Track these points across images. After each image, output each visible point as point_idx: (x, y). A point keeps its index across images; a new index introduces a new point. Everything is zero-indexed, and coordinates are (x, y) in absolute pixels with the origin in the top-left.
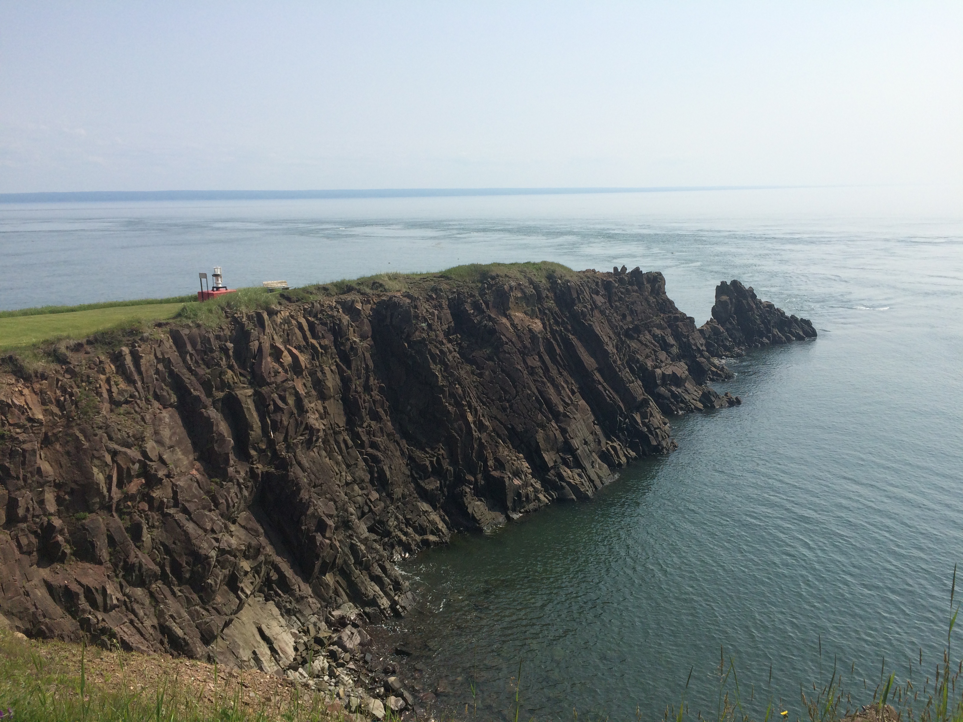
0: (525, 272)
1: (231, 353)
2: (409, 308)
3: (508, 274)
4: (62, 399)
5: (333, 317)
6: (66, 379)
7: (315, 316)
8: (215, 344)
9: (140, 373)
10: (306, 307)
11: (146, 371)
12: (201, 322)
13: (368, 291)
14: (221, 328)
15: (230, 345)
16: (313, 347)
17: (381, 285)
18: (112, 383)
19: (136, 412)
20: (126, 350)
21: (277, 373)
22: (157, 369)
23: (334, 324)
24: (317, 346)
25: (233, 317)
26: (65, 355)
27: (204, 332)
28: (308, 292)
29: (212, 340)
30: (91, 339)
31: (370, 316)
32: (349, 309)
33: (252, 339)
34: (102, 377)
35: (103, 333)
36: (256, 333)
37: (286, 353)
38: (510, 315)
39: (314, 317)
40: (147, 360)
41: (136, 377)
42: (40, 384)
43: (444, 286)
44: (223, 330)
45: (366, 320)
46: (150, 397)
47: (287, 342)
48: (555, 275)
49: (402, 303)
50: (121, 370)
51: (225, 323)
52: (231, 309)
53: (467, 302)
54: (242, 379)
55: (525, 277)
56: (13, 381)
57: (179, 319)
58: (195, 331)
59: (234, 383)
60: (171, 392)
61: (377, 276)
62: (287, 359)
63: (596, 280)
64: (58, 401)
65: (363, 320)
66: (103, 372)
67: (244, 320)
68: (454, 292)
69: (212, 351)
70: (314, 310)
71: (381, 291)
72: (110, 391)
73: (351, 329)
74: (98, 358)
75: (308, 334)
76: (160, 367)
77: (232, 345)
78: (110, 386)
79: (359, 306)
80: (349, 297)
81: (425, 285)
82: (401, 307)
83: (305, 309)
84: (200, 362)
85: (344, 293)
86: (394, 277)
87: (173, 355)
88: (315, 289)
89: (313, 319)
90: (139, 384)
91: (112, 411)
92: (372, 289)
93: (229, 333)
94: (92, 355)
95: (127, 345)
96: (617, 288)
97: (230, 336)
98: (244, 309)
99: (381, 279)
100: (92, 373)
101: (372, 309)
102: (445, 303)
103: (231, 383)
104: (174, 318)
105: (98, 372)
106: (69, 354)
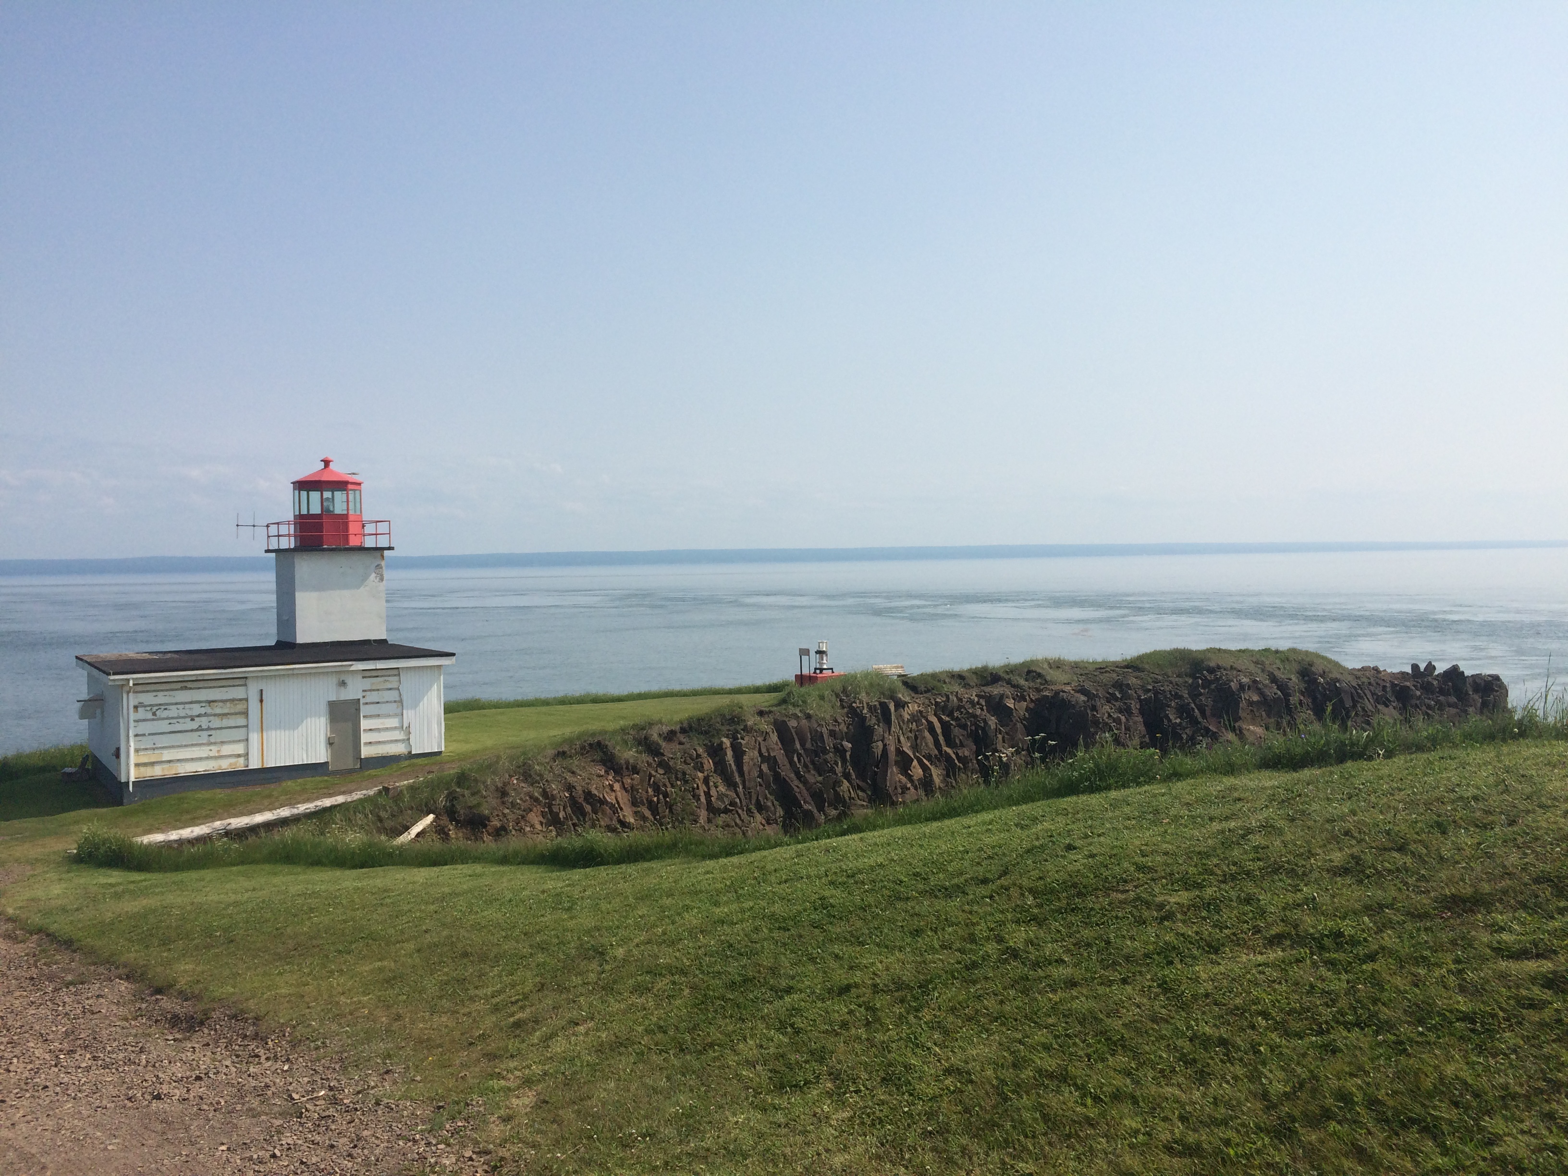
0: (1263, 663)
1: (848, 754)
2: (1086, 710)
3: (1235, 666)
4: (655, 799)
5: (975, 716)
6: (659, 775)
7: (950, 715)
8: (829, 743)
9: (741, 773)
10: (938, 700)
11: (749, 773)
12: (811, 712)
13: (1022, 682)
14: (836, 721)
15: (848, 745)
16: (948, 757)
17: (1039, 675)
18: (711, 784)
19: (736, 824)
20: (727, 742)
21: (905, 789)
22: (761, 770)
23: (978, 727)
24: (954, 756)
25: (850, 707)
26: (658, 744)
27: (815, 725)
28: (939, 681)
29: (825, 736)
30: (685, 725)
31: (1025, 719)
32: (997, 706)
33: (875, 738)
34: (700, 775)
35: (699, 720)
36: (881, 730)
37: (915, 762)
38: (1241, 730)
39: (948, 716)
40: (751, 756)
41: (738, 779)
42: (632, 779)
43: (1132, 681)
44: (839, 724)
45: (1019, 725)
46: (752, 807)
47: (915, 747)
48: (1313, 669)
49: (1073, 699)
50: (721, 767)
51: (841, 714)
52: (847, 696)
53: (1169, 706)
54: (860, 793)
55: (1263, 671)
56: (602, 773)
57: (784, 707)
58: (804, 722)
59: (850, 798)
60: (776, 803)
61: (1032, 661)
62: (917, 772)
63: (1382, 683)
64: (650, 802)
65: (1015, 724)
66: (701, 768)
67: (865, 711)
68: (1149, 690)
69: (825, 751)
70: (950, 705)
71: (1041, 684)
72: (708, 794)
73: (1000, 736)
74: (695, 750)
75: (941, 738)
76: (765, 767)
77: (850, 745)
78: (709, 789)
79: (1010, 703)
80: (996, 690)
81: (1105, 678)
82: (1074, 706)
83: (937, 704)
84: (811, 766)
85: (987, 684)
86: (1057, 665)
87: (779, 753)
88: (948, 676)
89: (947, 719)
90: (740, 789)
91: (709, 821)
92: (1026, 680)
93: (845, 729)
94: (688, 746)
95: (727, 737)
96: (1419, 698)
97: (846, 733)
98: (863, 696)
99: (1039, 666)
100: (689, 769)
101: (1027, 709)
102: (1135, 706)
103: (847, 799)
104: (777, 705)
105: (694, 768)
106: (663, 744)
